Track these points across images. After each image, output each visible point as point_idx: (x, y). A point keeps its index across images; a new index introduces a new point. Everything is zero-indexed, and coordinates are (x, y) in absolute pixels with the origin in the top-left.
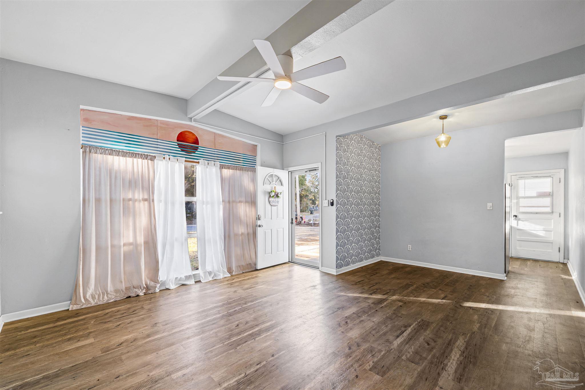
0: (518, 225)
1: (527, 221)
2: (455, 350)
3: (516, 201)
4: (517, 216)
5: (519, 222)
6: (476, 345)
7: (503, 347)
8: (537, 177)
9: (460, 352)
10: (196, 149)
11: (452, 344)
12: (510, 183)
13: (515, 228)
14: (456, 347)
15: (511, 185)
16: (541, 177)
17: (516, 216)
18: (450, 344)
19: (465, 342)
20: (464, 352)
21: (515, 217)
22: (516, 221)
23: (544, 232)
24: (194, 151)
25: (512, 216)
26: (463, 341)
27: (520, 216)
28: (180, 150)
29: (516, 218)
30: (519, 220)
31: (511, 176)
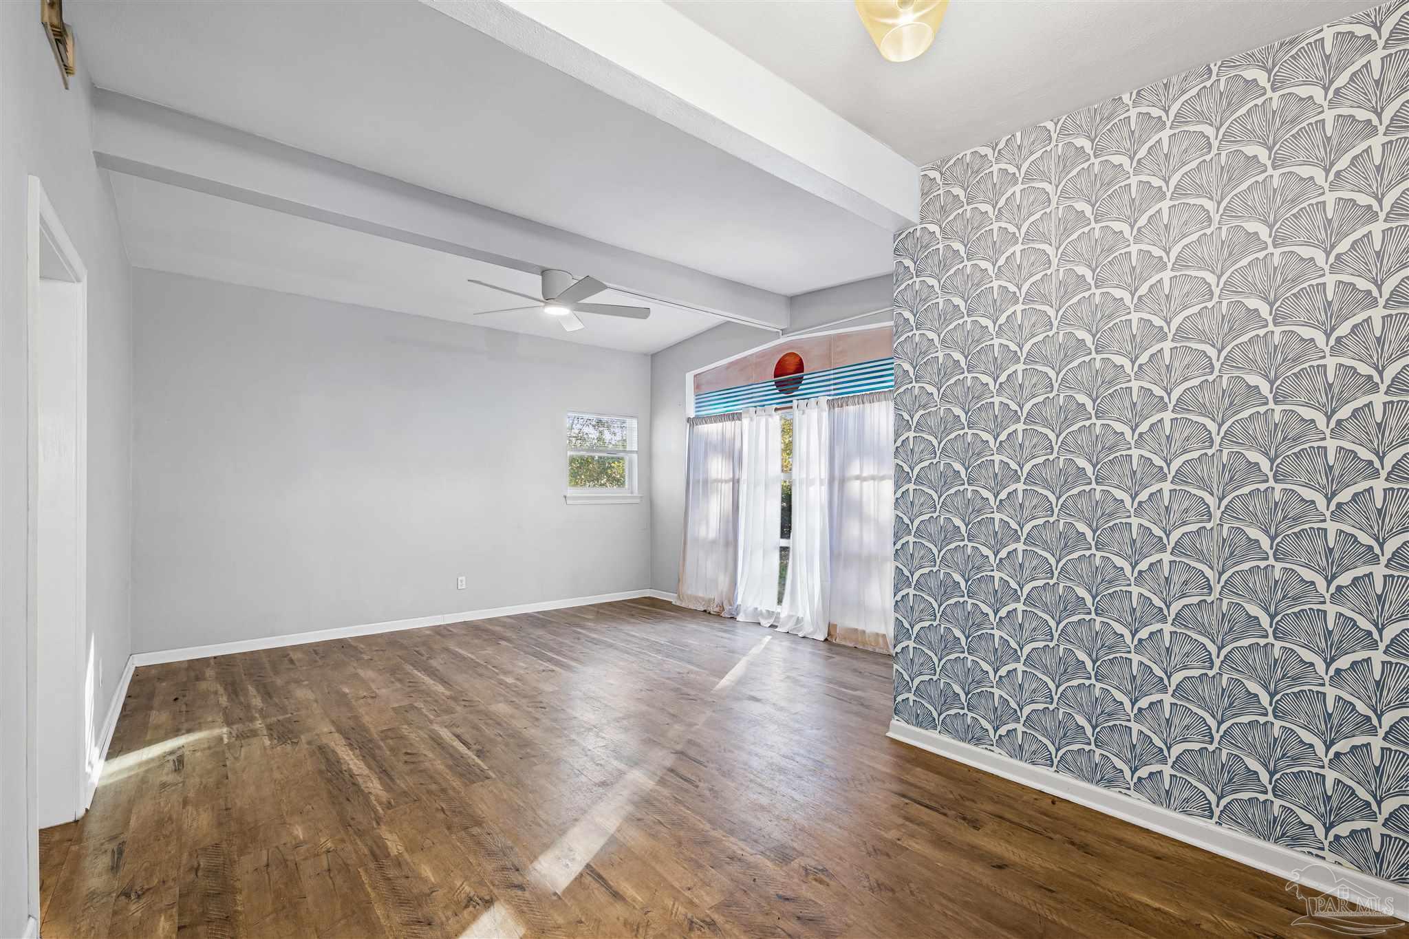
2: (366, 771)
6: (348, 800)
7: (300, 830)
9: (356, 773)
10: (799, 381)
11: (382, 775)
14: (370, 775)
18: (385, 774)
19: (370, 793)
20: (351, 776)
24: (796, 386)
26: (373, 791)
28: (777, 391)
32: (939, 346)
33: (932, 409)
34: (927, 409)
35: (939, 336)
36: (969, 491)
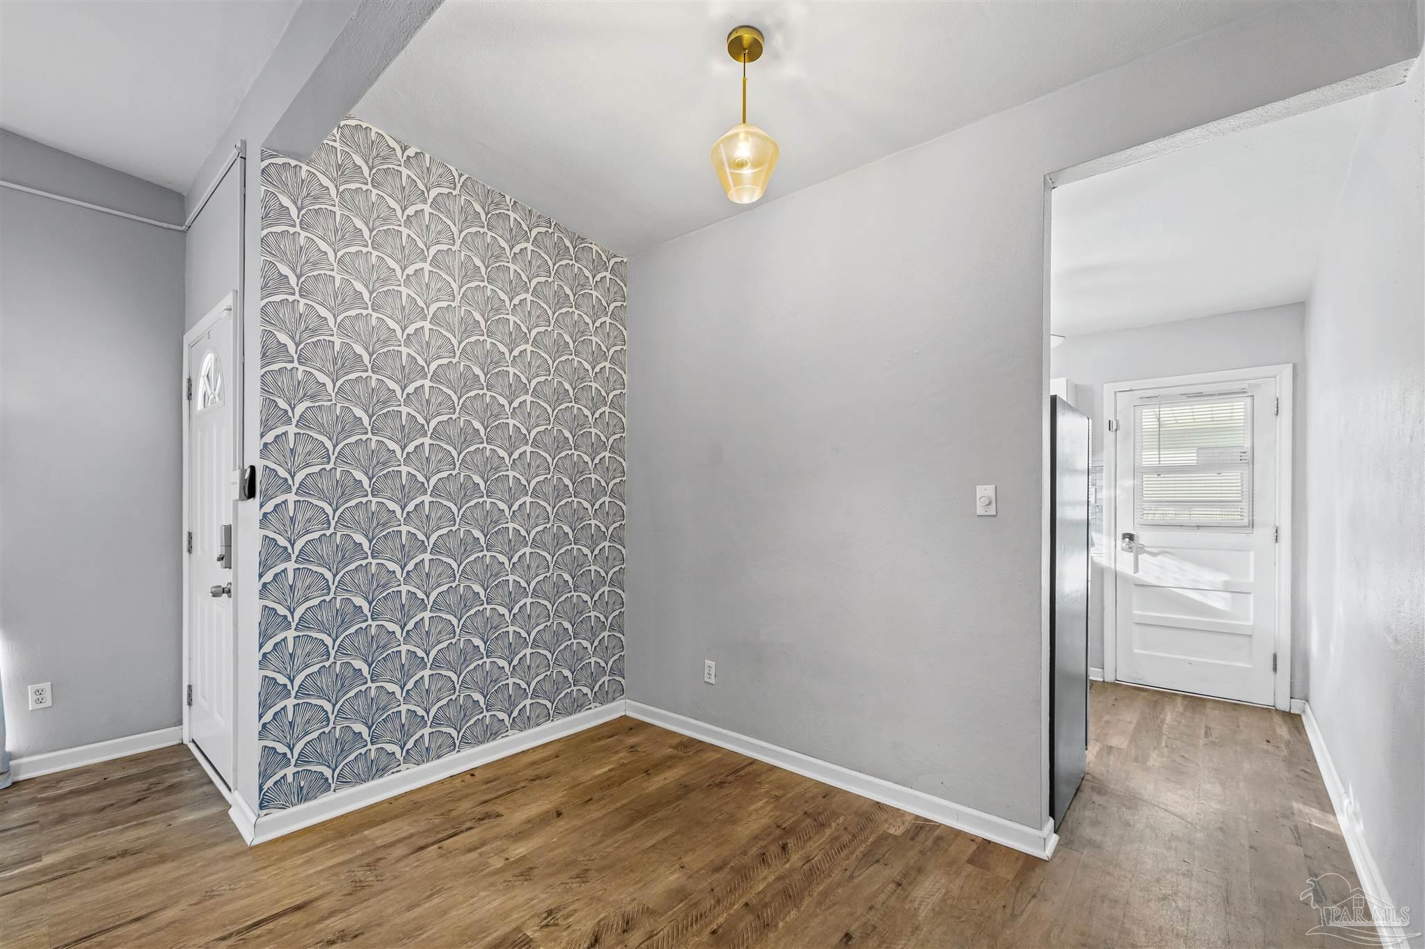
0: (1136, 569)
1: (1166, 554)
3: (1129, 483)
4: (1135, 539)
5: (1140, 557)
8: (1200, 395)
12: (1112, 419)
13: (1126, 579)
15: (1114, 428)
16: (1214, 395)
17: (1131, 537)
21: (1127, 540)
22: (1132, 554)
23: (1228, 595)
25: (1119, 536)
27: (1144, 537)
29: (1132, 544)
30: (1141, 550)
31: (1115, 392)
32: (335, 330)
33: (325, 404)
34: (317, 401)
35: (336, 319)
36: (374, 503)
